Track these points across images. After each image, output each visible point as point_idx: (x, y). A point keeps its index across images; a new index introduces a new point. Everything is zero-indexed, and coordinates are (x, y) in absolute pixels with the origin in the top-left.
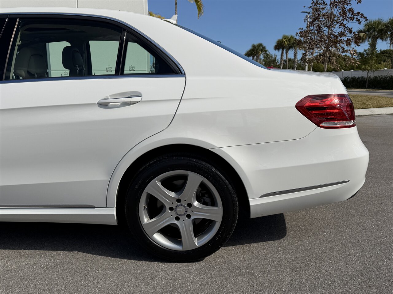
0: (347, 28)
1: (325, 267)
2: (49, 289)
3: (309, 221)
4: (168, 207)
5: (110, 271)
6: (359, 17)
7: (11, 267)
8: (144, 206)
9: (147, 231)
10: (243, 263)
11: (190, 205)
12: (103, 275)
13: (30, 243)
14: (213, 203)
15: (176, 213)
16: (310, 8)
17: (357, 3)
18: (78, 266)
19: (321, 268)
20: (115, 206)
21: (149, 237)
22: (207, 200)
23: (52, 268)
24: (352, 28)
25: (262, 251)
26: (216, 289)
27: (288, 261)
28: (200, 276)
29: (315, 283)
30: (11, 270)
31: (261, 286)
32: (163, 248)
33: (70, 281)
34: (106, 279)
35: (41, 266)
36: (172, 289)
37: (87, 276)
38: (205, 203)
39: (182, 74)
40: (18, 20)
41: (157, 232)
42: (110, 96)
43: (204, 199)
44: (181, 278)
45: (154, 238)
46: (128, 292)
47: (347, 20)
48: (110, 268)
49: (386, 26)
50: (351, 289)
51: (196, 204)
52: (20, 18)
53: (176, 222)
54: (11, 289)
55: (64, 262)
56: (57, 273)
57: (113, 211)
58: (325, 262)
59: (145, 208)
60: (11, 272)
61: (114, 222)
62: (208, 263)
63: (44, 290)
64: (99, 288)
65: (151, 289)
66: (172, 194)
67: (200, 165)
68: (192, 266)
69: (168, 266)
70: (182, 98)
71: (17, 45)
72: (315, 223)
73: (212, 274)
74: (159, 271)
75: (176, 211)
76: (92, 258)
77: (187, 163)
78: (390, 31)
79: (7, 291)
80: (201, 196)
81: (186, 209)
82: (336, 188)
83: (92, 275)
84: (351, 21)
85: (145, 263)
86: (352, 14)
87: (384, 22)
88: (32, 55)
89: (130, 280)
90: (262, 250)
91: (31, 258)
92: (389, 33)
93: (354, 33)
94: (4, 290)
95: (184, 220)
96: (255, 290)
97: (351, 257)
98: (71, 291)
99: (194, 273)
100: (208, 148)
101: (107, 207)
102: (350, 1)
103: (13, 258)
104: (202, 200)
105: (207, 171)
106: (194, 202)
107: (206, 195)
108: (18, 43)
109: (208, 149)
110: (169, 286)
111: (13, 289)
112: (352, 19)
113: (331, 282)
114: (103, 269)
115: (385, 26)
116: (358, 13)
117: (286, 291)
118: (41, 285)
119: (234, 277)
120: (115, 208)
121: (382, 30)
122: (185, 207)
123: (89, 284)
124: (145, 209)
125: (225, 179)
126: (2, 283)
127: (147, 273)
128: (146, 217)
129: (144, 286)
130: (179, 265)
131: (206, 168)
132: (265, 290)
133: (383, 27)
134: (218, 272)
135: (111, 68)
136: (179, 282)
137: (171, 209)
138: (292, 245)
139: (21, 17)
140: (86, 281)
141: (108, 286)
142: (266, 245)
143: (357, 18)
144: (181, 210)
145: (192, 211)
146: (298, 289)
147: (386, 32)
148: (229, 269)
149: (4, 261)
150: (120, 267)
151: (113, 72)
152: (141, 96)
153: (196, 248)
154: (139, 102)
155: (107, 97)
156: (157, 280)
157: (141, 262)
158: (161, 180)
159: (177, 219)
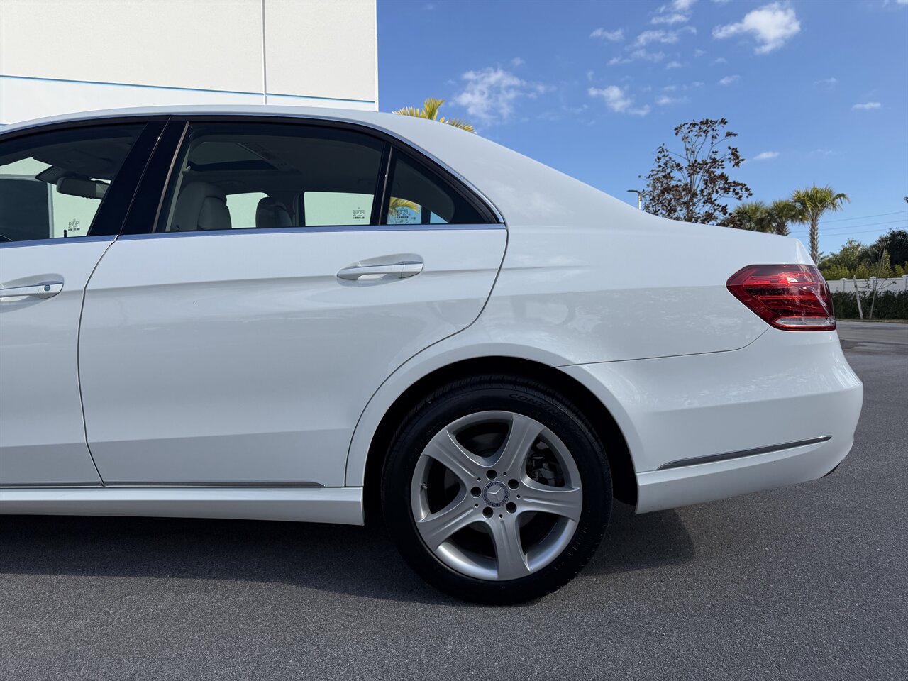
0: (718, 205)
1: (793, 615)
2: (225, 658)
3: (729, 525)
4: (469, 487)
5: (351, 622)
6: (738, 189)
7: (144, 611)
8: (420, 484)
9: (427, 537)
10: (621, 608)
11: (514, 483)
12: (337, 630)
13: (183, 563)
14: (561, 481)
15: (486, 499)
16: (649, 177)
17: (734, 166)
18: (284, 610)
19: (786, 618)
20: (363, 485)
21: (429, 552)
22: (548, 474)
23: (230, 615)
24: (726, 206)
25: (655, 584)
26: (581, 664)
27: (713, 605)
28: (541, 634)
29: (785, 650)
30: (144, 618)
31: (673, 657)
32: (458, 574)
33: (268, 641)
34: (344, 638)
35: (207, 609)
36: (486, 662)
37: (305, 632)
38: (543, 481)
39: (498, 222)
40: (187, 125)
41: (444, 541)
42: (361, 262)
43: (540, 473)
44: (500, 638)
45: (440, 552)
46: (394, 668)
47: (717, 192)
48: (350, 615)
49: (769, 213)
50: (864, 663)
51: (526, 481)
52: (191, 122)
53: (483, 519)
54: (144, 657)
55: (253, 602)
56: (241, 626)
57: (357, 495)
58: (788, 606)
59: (422, 488)
60: (146, 622)
61: (357, 518)
62: (550, 608)
63: (214, 661)
64: (333, 658)
65: (442, 661)
66: (479, 461)
67: (537, 399)
68: (519, 613)
69: (469, 613)
70: (503, 267)
71: (183, 172)
72: (740, 529)
73: (565, 630)
74: (451, 624)
75: (485, 495)
76: (310, 593)
77: (510, 396)
78: (776, 221)
79: (136, 662)
80: (534, 465)
81: (506, 492)
82: (806, 452)
83: (314, 630)
84: (725, 195)
85: (421, 607)
86: (726, 183)
87: (765, 207)
88: (207, 197)
89: (394, 642)
90: (654, 581)
91: (185, 592)
92: (774, 225)
93: (730, 214)
94: (129, 661)
95: (501, 516)
96: (664, 665)
97: (837, 597)
98: (273, 663)
99: (526, 629)
100: (554, 366)
101: (345, 486)
102: (722, 161)
103: (150, 593)
104: (537, 474)
105: (551, 412)
106: (522, 476)
107: (545, 465)
108: (185, 168)
109: (555, 368)
110: (478, 654)
111: (149, 659)
112: (727, 190)
113: (816, 647)
114: (336, 617)
115: (767, 214)
116: (736, 184)
117: (731, 667)
118: (208, 650)
119: (612, 637)
120: (362, 488)
121: (762, 220)
122: (504, 487)
123: (309, 648)
124: (423, 491)
125: (587, 430)
126: (126, 646)
127: (428, 626)
128: (424, 509)
129: (426, 654)
130: (492, 611)
131: (548, 407)
132: (684, 666)
133: (764, 216)
134: (574, 627)
135: (362, 212)
136: (498, 646)
137: (476, 491)
138: (711, 571)
139: (192, 119)
140: (302, 641)
141: (350, 654)
142: (660, 571)
143: (734, 190)
144: (495, 493)
145: (519, 496)
146: (754, 663)
147: (770, 222)
148: (597, 621)
149: (131, 599)
150: (370, 615)
151: (367, 221)
152: (420, 263)
153: (525, 575)
154: (416, 273)
155: (355, 263)
156: (452, 643)
157: (412, 605)
158: (457, 431)
159: (488, 512)
